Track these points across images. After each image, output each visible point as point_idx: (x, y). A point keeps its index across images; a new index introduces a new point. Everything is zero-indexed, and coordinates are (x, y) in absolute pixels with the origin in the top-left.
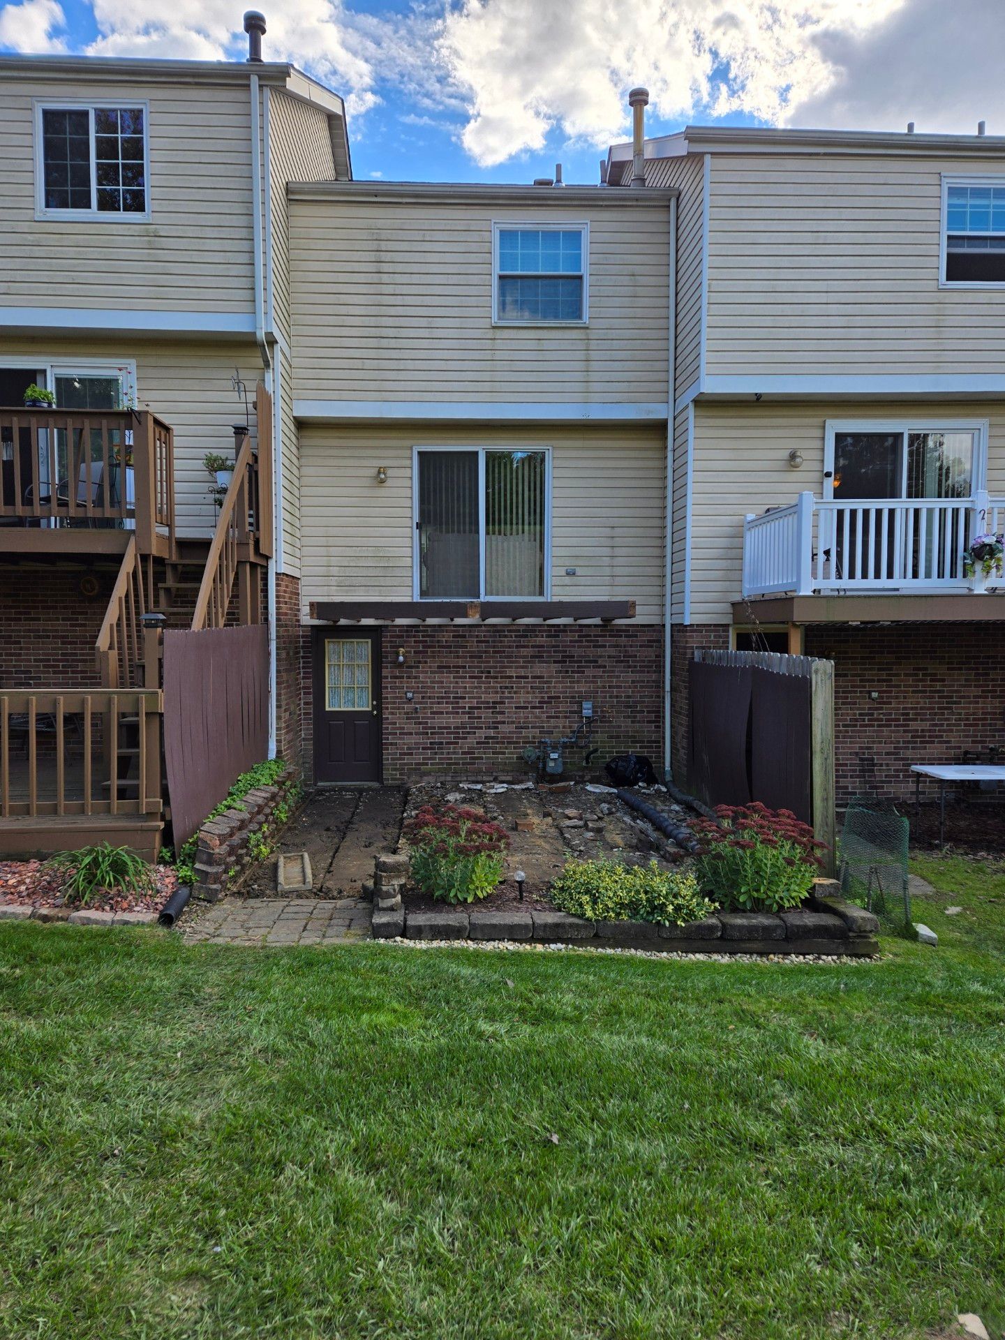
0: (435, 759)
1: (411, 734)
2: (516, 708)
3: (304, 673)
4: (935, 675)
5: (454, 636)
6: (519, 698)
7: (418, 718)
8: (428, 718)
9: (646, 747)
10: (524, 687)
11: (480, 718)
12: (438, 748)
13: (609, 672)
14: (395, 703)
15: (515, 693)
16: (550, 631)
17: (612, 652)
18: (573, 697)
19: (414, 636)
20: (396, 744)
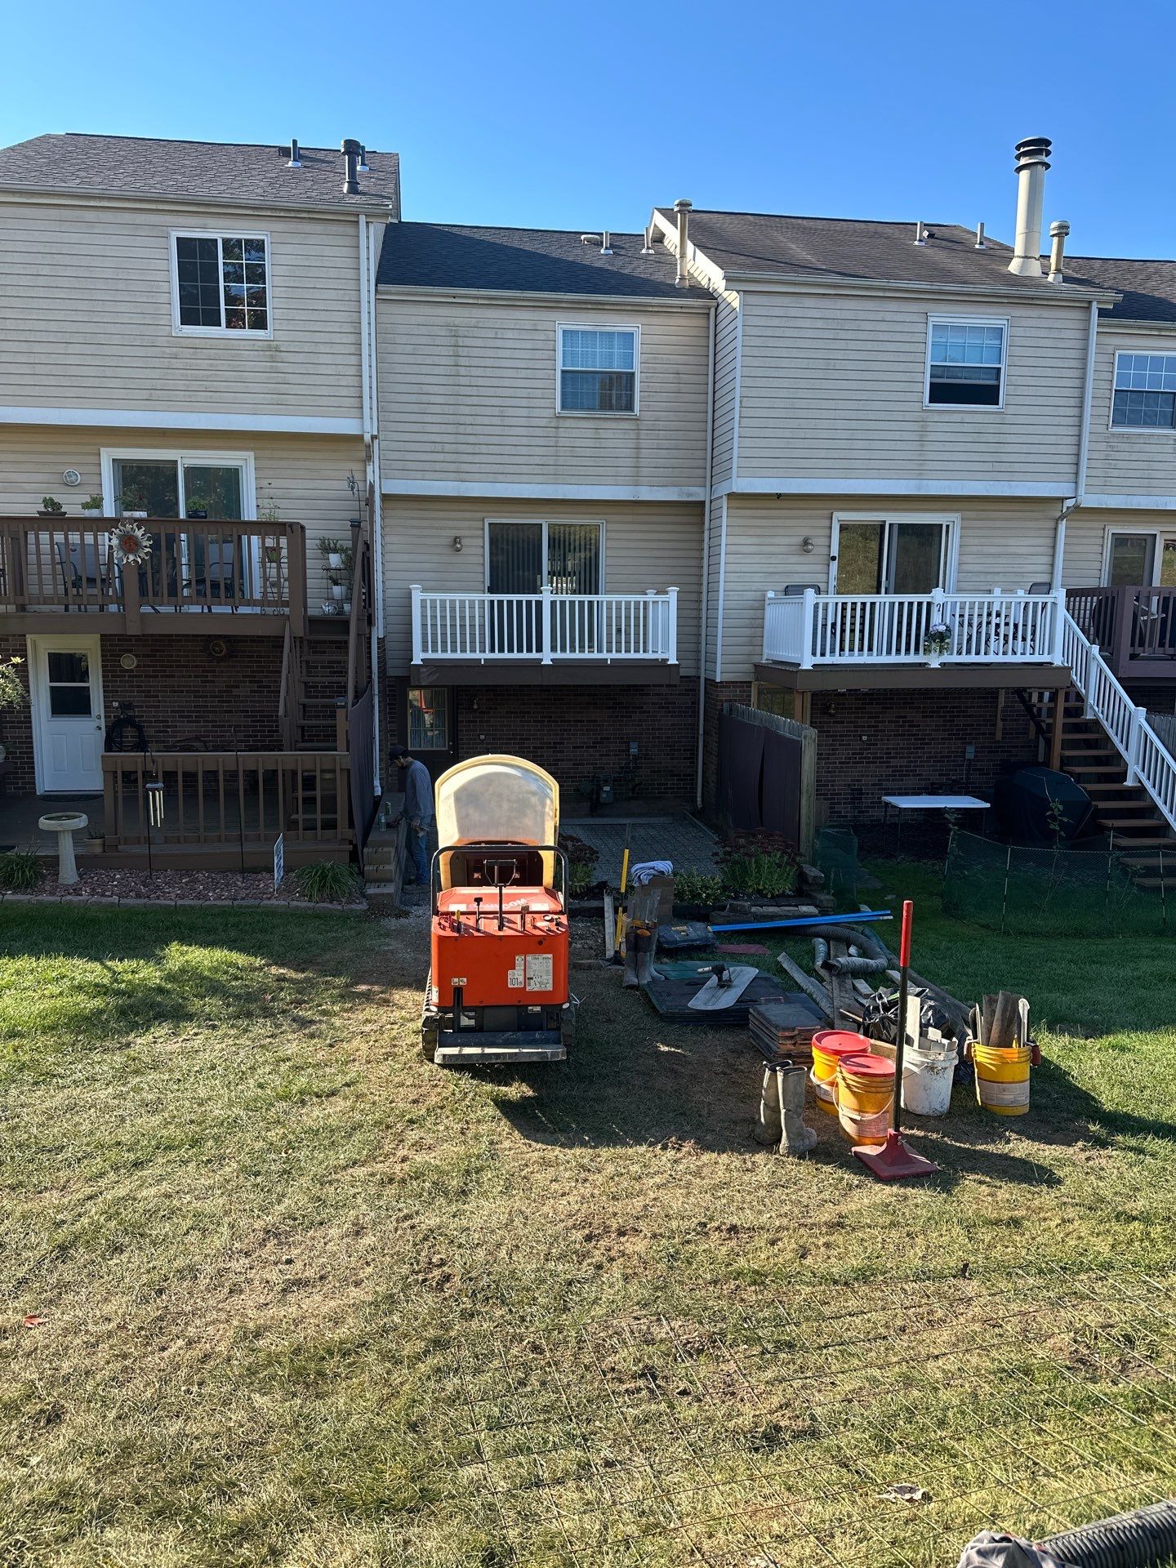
4: (913, 721)
9: (682, 780)
13: (652, 716)
15: (573, 735)
18: (622, 738)
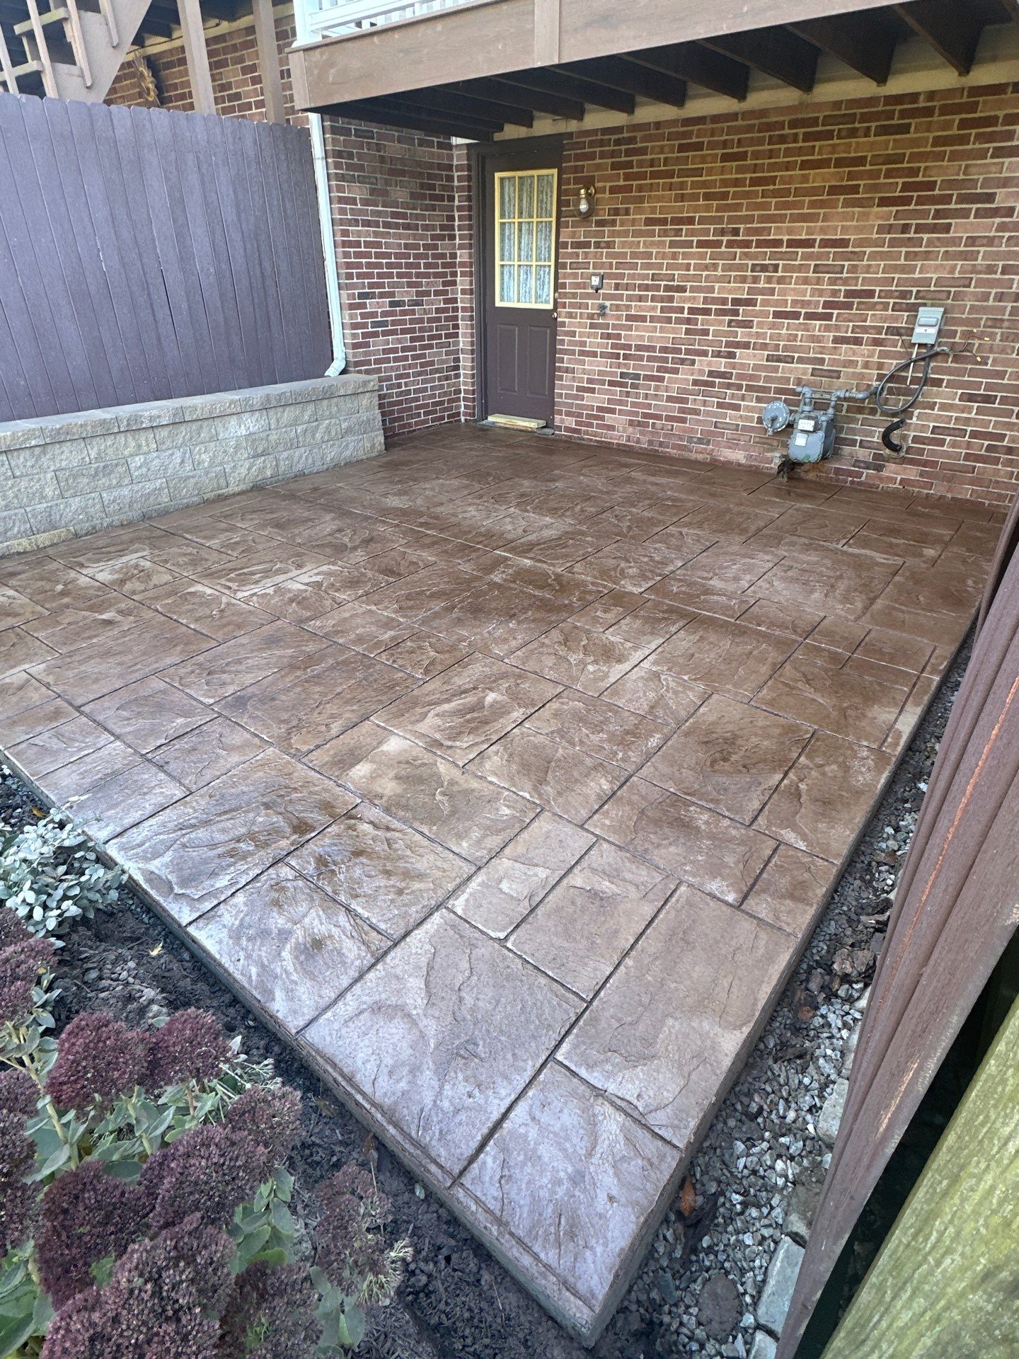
0: (625, 403)
1: (594, 354)
2: (777, 315)
3: (461, 237)
5: (681, 148)
6: (783, 292)
7: (607, 326)
8: (622, 327)
11: (706, 332)
12: (634, 386)
14: (574, 296)
15: (781, 280)
19: (613, 154)
20: (573, 371)
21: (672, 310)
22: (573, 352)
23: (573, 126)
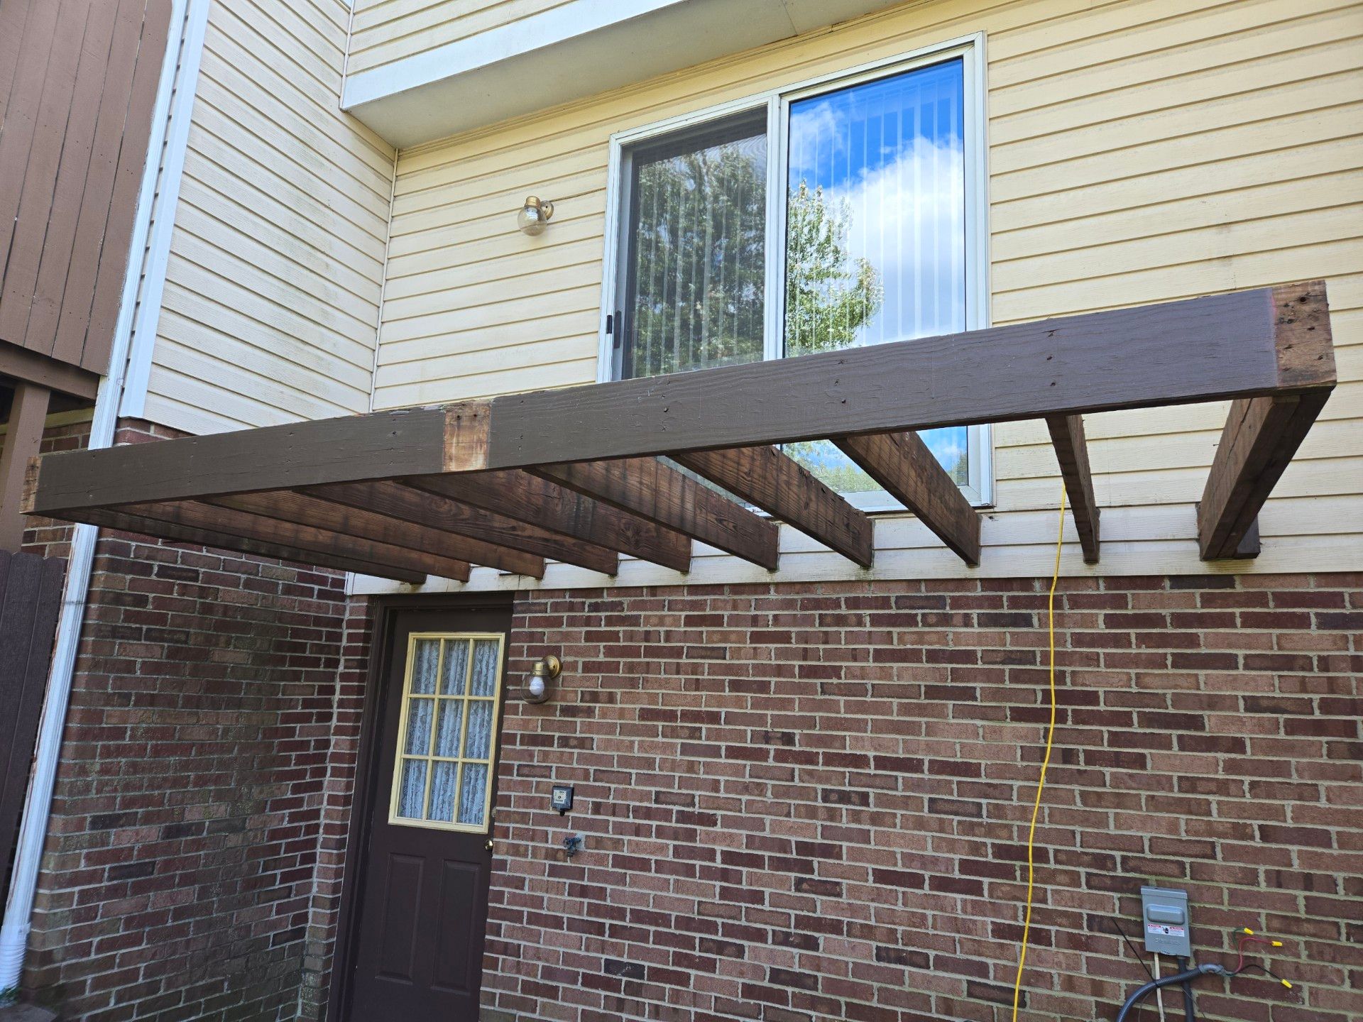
1: (557, 922)
2: (881, 876)
3: (342, 717)
5: (690, 621)
6: (885, 839)
7: (580, 873)
8: (606, 877)
10: (905, 802)
11: (757, 897)
12: (633, 989)
13: (1257, 767)
14: (524, 818)
15: (876, 819)
16: (996, 602)
17: (1268, 684)
18: (1102, 861)
19: (588, 621)
20: (515, 950)
21: (693, 853)
22: (517, 917)
23: (528, 583)
